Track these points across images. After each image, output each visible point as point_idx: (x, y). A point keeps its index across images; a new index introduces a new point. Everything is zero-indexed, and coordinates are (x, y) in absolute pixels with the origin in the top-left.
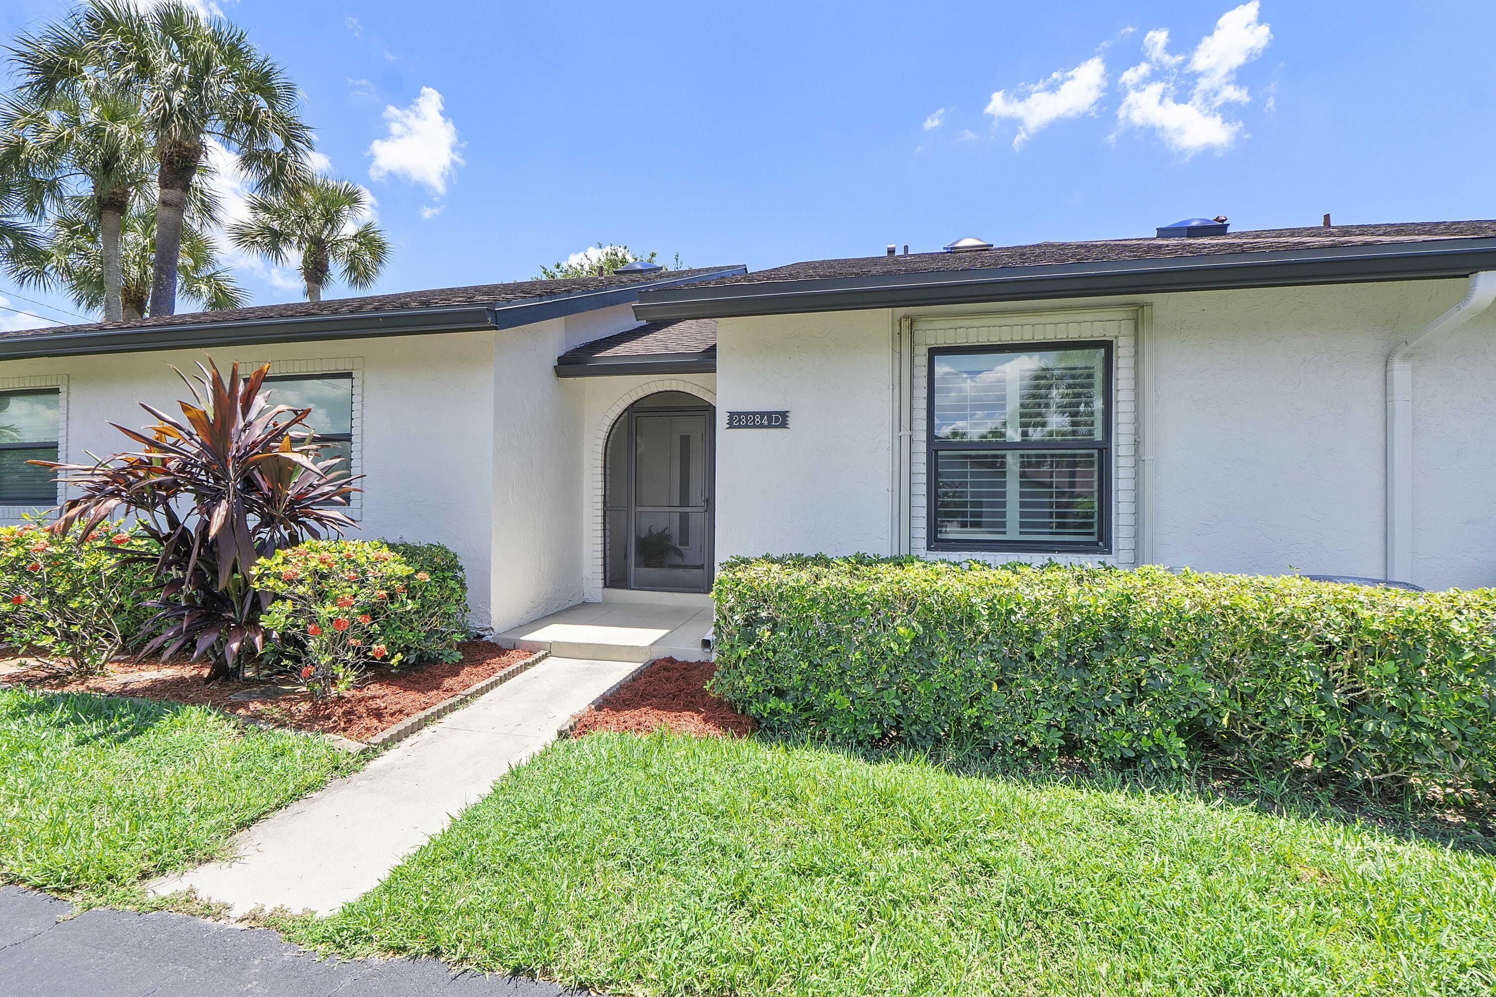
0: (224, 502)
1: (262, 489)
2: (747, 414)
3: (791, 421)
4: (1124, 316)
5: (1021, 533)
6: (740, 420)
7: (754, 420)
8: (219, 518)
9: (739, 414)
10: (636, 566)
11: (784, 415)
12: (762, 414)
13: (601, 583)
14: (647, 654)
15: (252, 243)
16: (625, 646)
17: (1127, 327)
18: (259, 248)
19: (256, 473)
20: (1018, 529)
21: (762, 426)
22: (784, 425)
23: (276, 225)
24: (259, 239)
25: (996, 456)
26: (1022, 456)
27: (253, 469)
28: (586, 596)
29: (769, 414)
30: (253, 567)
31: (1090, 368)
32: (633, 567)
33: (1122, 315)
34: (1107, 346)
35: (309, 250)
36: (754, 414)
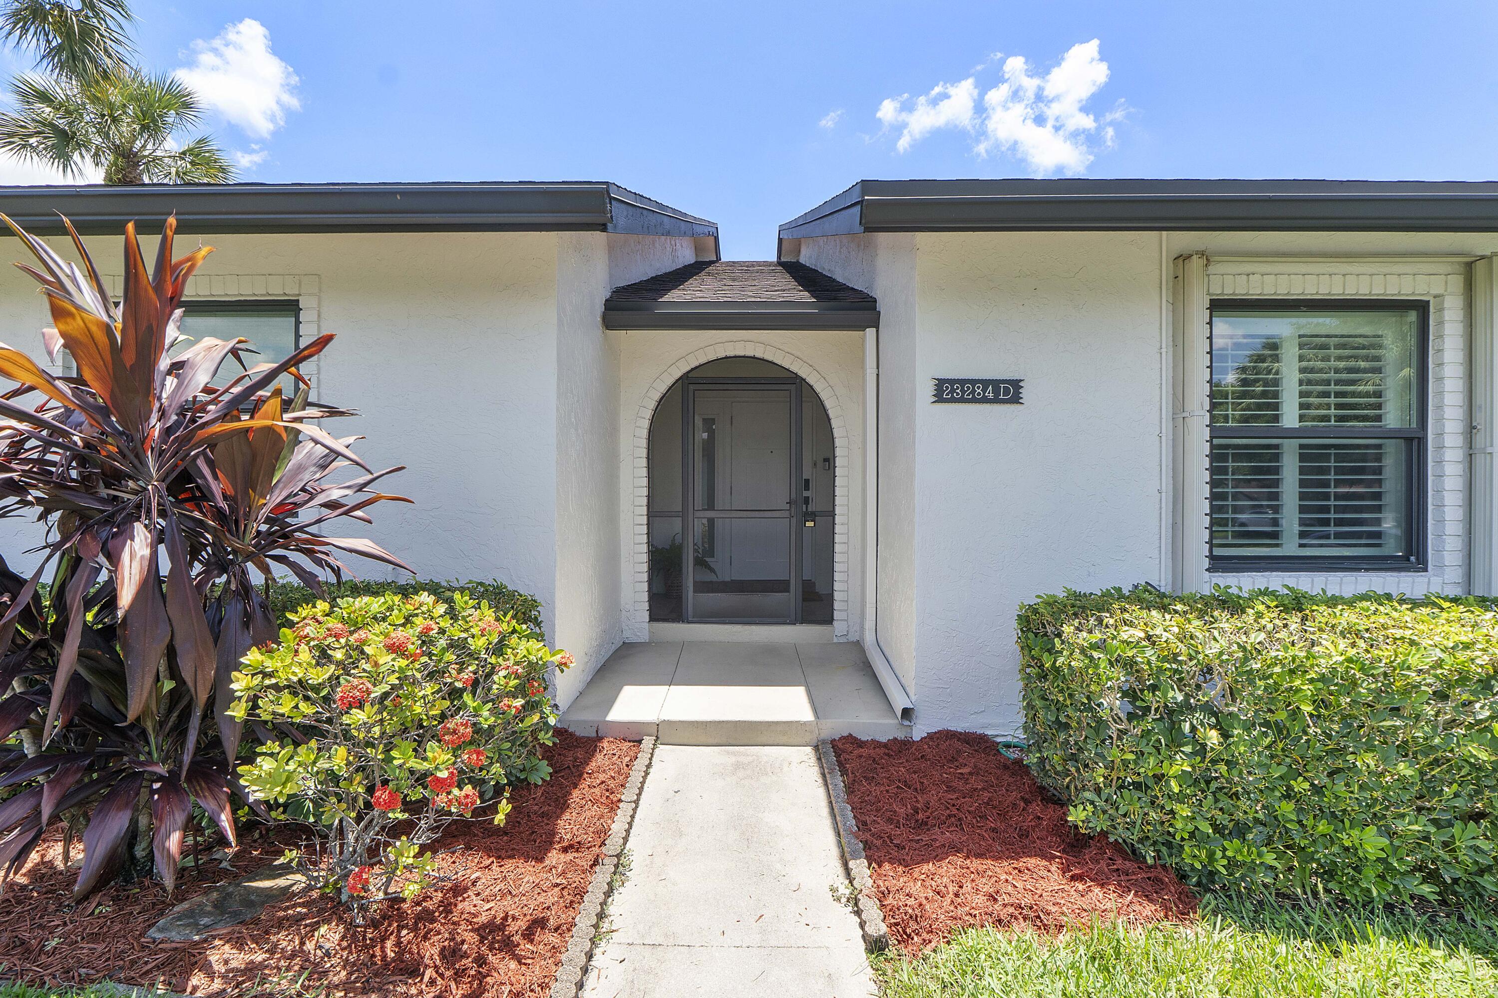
0: (139, 528)
1: (213, 498)
2: (962, 382)
3: (1024, 393)
4: (1449, 269)
5: (1301, 546)
6: (953, 391)
7: (974, 391)
8: (136, 565)
9: (952, 382)
10: (695, 592)
11: (1016, 384)
12: (986, 383)
13: (646, 615)
14: (811, 732)
15: (24, 146)
16: (777, 723)
17: (1456, 282)
18: (34, 155)
19: (201, 463)
20: (1297, 541)
21: (985, 400)
22: (1016, 399)
23: (62, 123)
24: (33, 141)
25: (1269, 447)
26: (1302, 447)
27: (197, 456)
28: (626, 634)
29: (996, 383)
30: (235, 674)
31: (1379, 336)
32: (691, 594)
33: (1443, 269)
34: (1421, 308)
35: (115, 164)
36: (973, 382)
